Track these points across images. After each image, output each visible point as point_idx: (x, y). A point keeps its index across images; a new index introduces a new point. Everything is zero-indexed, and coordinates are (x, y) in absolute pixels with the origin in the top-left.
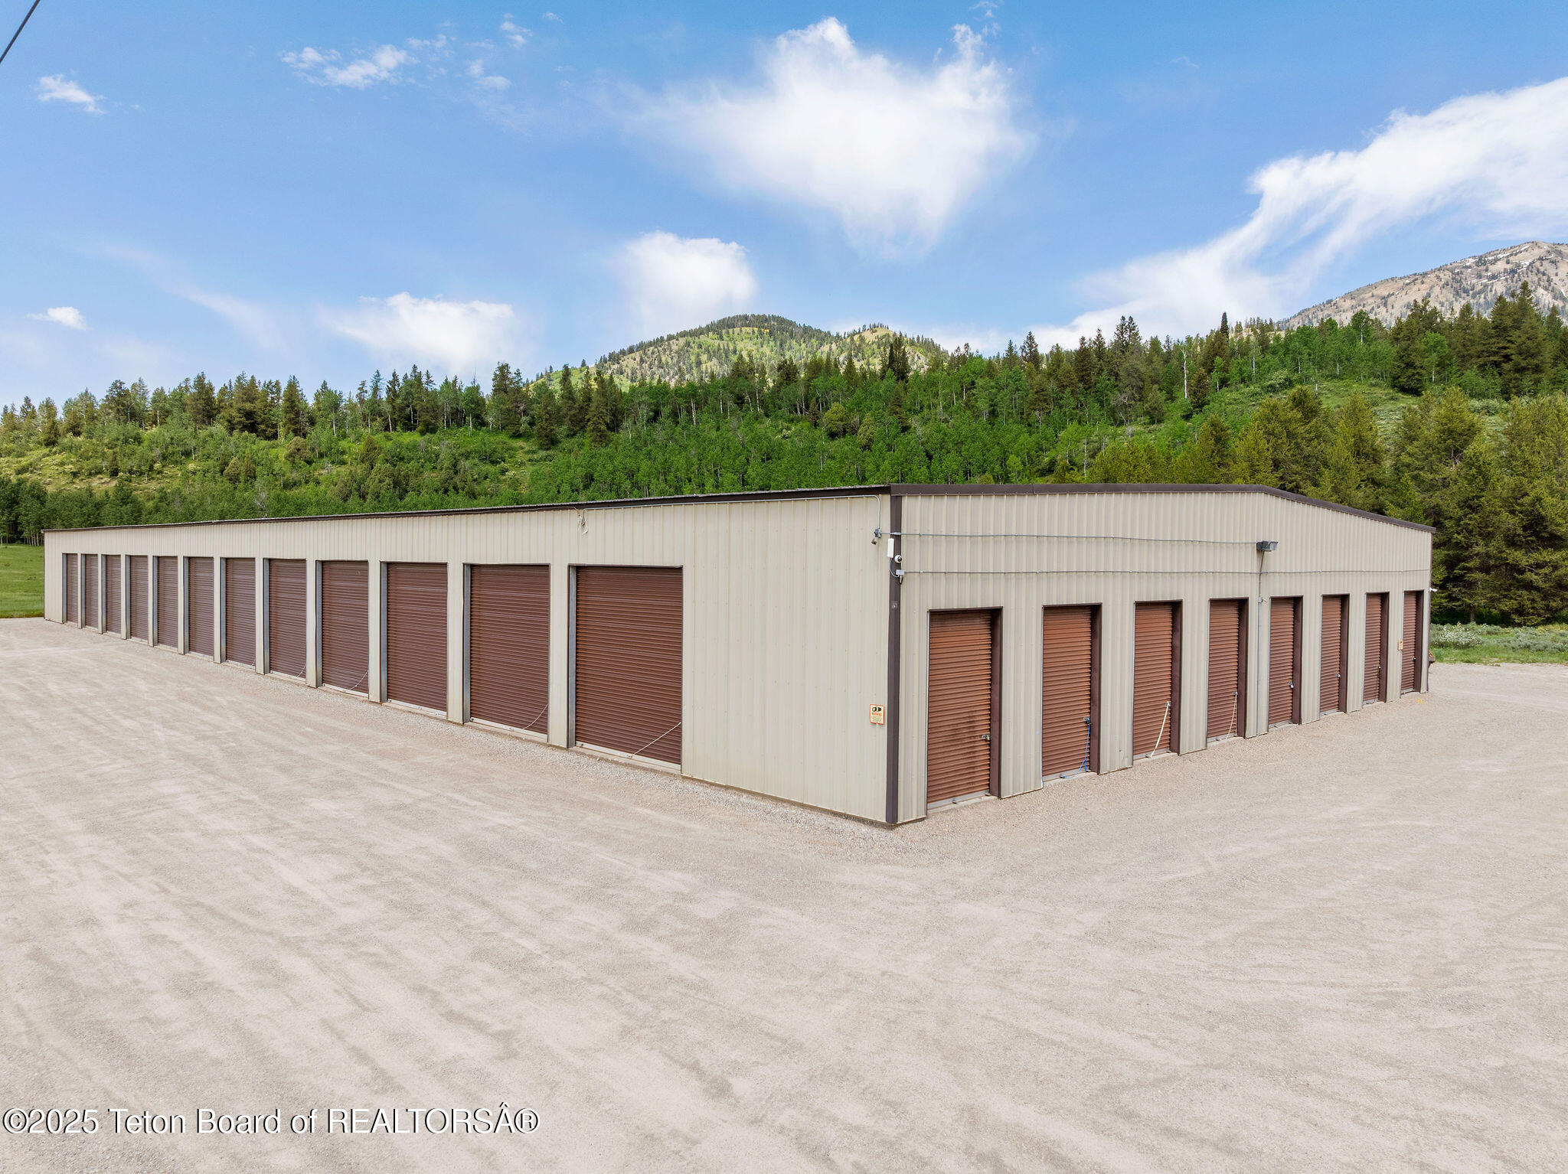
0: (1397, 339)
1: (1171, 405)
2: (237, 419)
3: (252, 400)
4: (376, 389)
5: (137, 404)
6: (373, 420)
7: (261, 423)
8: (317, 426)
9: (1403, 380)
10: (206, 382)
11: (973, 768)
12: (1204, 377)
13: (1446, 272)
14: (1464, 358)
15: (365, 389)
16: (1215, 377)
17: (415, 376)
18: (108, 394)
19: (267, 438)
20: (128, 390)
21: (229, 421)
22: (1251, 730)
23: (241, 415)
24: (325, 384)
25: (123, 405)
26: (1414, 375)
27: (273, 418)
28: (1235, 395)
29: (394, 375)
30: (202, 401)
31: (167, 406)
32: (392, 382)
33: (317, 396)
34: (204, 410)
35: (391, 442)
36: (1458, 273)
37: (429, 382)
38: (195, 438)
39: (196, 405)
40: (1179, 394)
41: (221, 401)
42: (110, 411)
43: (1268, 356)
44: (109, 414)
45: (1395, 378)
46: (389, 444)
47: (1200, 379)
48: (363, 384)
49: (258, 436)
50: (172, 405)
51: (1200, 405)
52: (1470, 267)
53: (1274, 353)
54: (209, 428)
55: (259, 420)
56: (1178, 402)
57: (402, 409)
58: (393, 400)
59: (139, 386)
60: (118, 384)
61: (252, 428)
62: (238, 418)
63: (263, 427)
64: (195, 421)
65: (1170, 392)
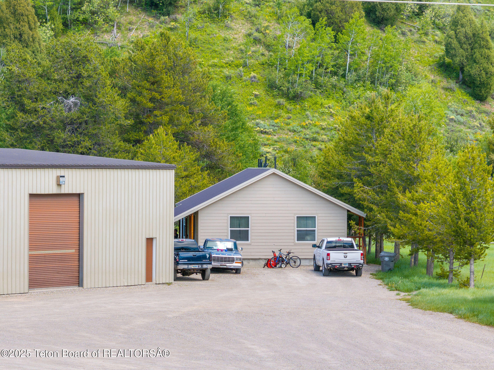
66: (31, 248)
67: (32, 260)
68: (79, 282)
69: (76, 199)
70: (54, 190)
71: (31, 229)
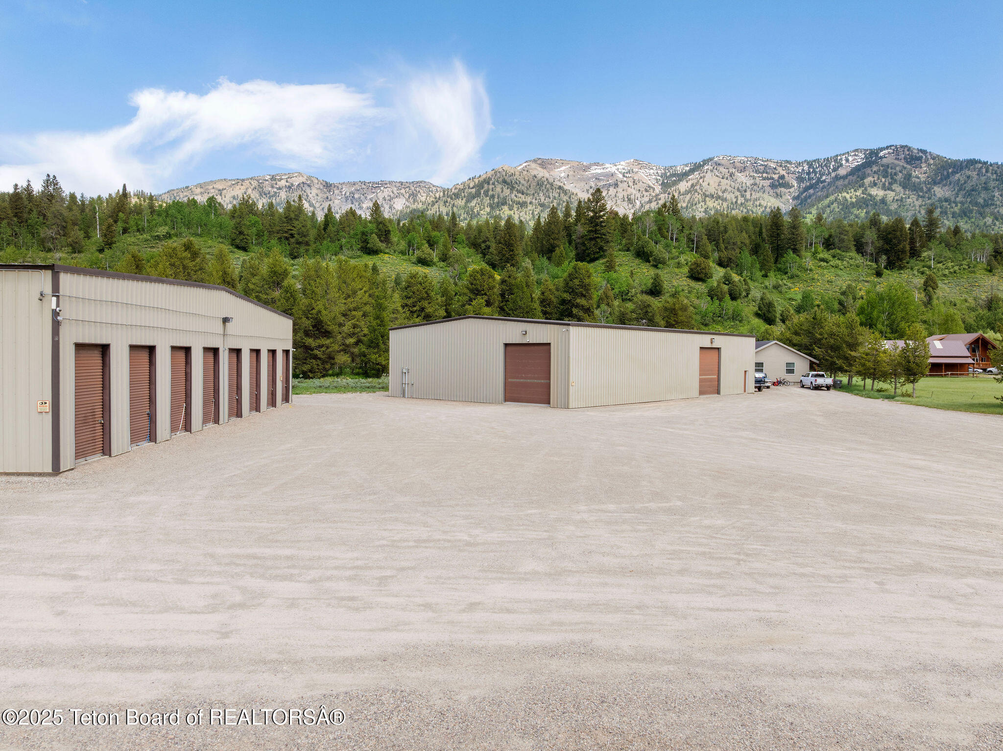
0: (233, 217)
1: (88, 242)
9: (238, 241)
11: (95, 439)
12: (112, 225)
13: (255, 181)
14: (270, 233)
16: (120, 226)
22: (221, 421)
26: (243, 239)
28: (133, 239)
36: (261, 183)
40: (93, 234)
43: (155, 217)
45: (233, 240)
47: (109, 226)
51: (109, 244)
52: (267, 180)
53: (159, 215)
56: (93, 240)
65: (86, 233)
66: (700, 375)
67: (701, 381)
68: (718, 392)
69: (717, 350)
70: (709, 346)
71: (700, 368)
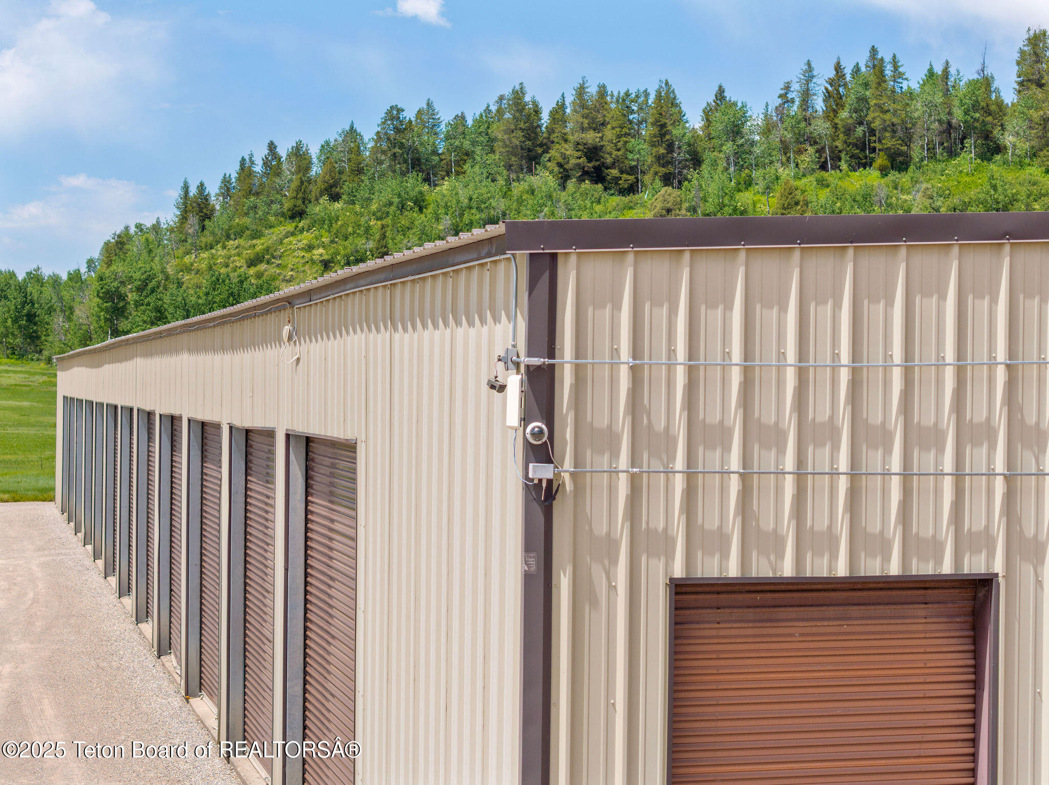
2: (573, 161)
3: (598, 126)
4: (806, 95)
5: (422, 144)
6: (800, 152)
7: (613, 166)
8: (704, 166)
10: (527, 98)
15: (790, 96)
17: (874, 66)
18: (379, 129)
19: (623, 192)
20: (410, 121)
21: (560, 165)
23: (579, 153)
24: (721, 91)
25: (402, 146)
27: (630, 156)
29: (838, 68)
30: (520, 134)
31: (467, 144)
32: (833, 80)
33: (708, 114)
34: (522, 149)
35: (828, 190)
37: (898, 75)
38: (505, 196)
39: (509, 139)
41: (551, 131)
42: (383, 158)
44: (380, 163)
46: (824, 195)
48: (787, 87)
49: (606, 189)
50: (474, 143)
54: (527, 178)
55: (609, 160)
57: (849, 131)
58: (835, 112)
59: (428, 114)
60: (395, 112)
61: (597, 175)
62: (575, 159)
63: (615, 172)
64: (509, 167)
